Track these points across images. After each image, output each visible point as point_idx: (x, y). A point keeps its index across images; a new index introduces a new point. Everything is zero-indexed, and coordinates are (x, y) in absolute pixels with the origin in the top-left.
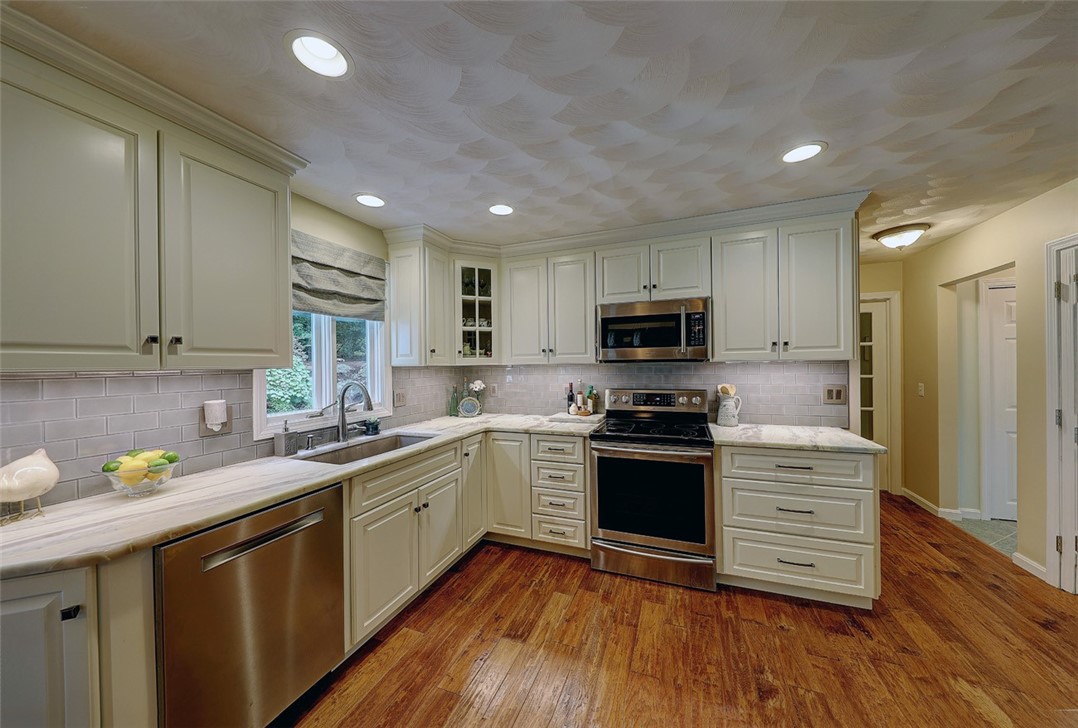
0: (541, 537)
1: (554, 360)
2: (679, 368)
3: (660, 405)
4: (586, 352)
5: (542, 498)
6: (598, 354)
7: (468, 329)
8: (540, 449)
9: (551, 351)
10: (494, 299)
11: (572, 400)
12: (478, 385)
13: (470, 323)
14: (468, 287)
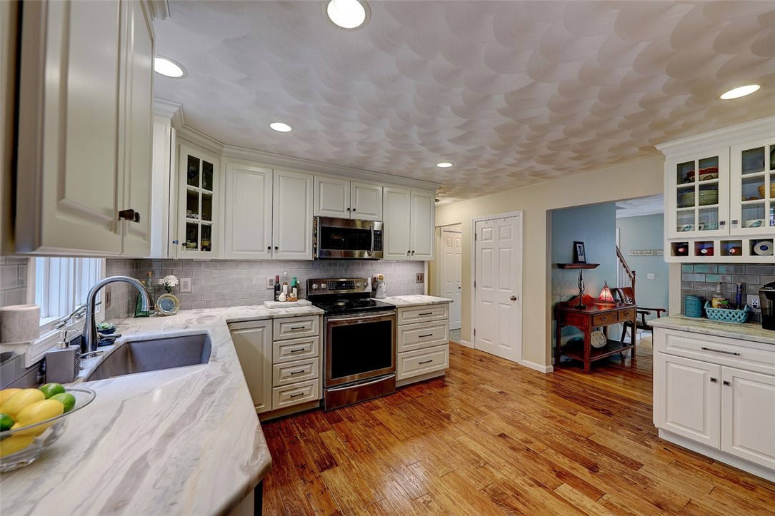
0: (282, 404)
1: (276, 256)
2: (358, 264)
3: (346, 289)
4: (305, 251)
5: (284, 371)
6: (316, 253)
7: (191, 221)
8: (283, 330)
9: (276, 248)
10: (215, 193)
11: (279, 290)
12: (172, 281)
13: (194, 215)
14: (192, 178)
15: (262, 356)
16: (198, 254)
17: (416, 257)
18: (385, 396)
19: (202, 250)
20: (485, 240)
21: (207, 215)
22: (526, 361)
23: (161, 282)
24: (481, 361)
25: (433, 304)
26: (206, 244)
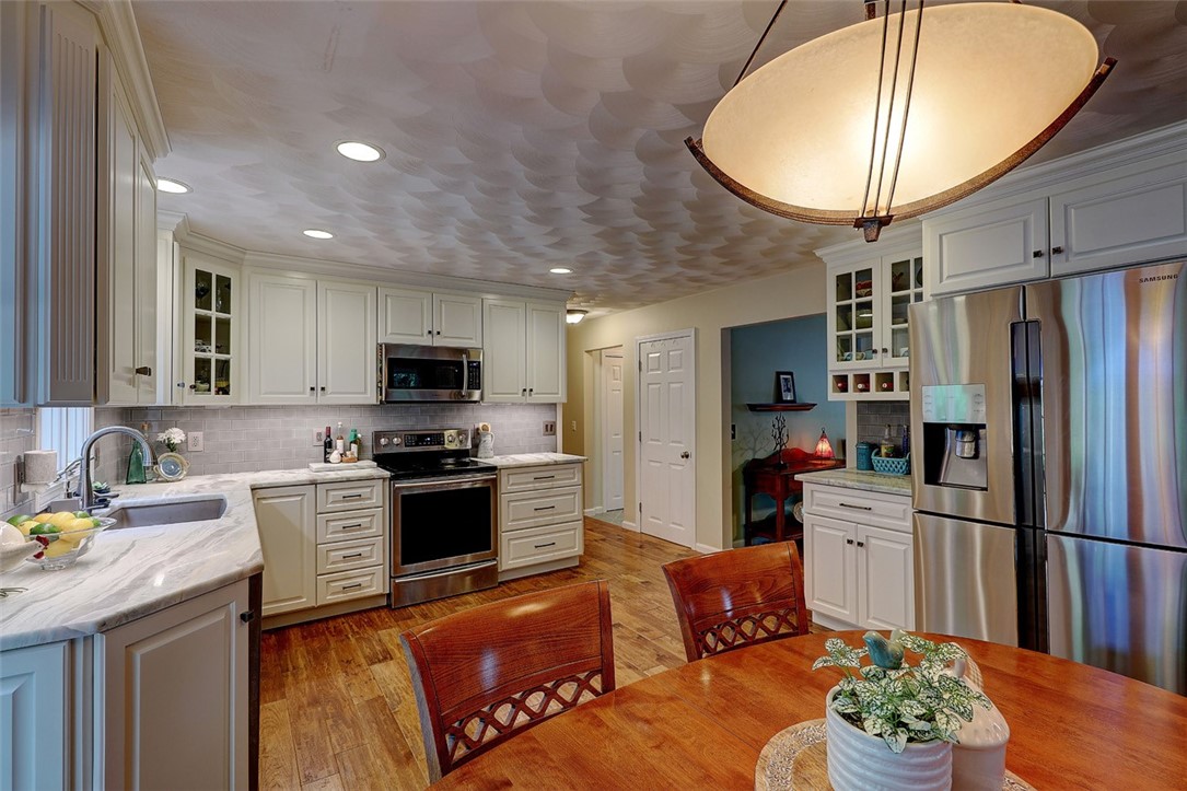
0: (331, 599)
1: (322, 399)
2: (443, 410)
3: (431, 445)
4: (365, 393)
5: (333, 554)
6: (381, 394)
7: (201, 355)
8: (330, 500)
9: (323, 389)
10: (233, 316)
11: (330, 447)
12: (177, 435)
13: (205, 347)
14: (202, 296)
15: (301, 534)
16: (211, 399)
17: (536, 398)
18: (480, 591)
19: (217, 393)
20: (652, 370)
21: (223, 346)
22: (701, 545)
23: (162, 437)
24: (641, 547)
25: (556, 463)
26: (223, 384)
